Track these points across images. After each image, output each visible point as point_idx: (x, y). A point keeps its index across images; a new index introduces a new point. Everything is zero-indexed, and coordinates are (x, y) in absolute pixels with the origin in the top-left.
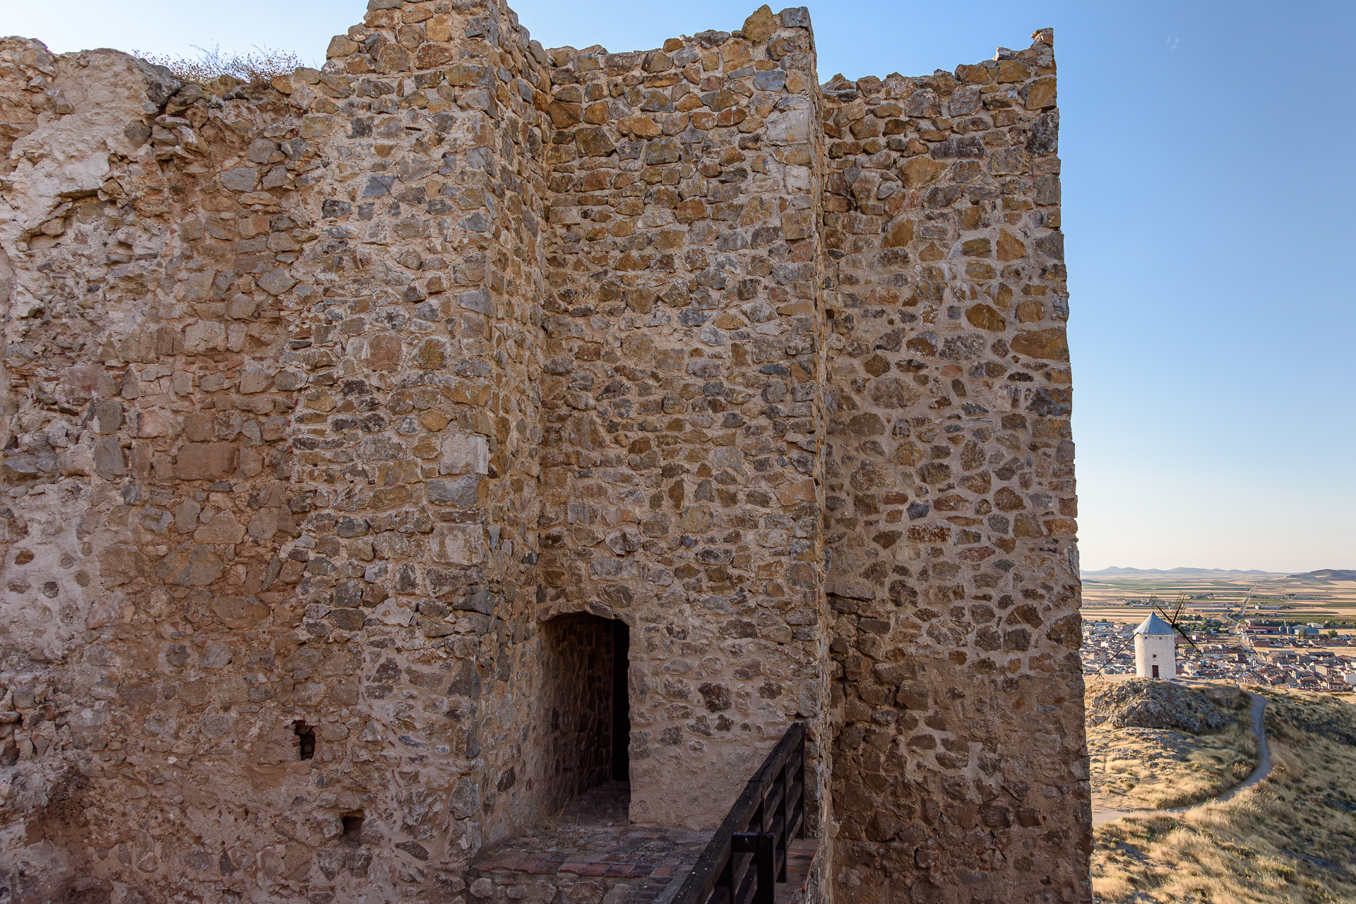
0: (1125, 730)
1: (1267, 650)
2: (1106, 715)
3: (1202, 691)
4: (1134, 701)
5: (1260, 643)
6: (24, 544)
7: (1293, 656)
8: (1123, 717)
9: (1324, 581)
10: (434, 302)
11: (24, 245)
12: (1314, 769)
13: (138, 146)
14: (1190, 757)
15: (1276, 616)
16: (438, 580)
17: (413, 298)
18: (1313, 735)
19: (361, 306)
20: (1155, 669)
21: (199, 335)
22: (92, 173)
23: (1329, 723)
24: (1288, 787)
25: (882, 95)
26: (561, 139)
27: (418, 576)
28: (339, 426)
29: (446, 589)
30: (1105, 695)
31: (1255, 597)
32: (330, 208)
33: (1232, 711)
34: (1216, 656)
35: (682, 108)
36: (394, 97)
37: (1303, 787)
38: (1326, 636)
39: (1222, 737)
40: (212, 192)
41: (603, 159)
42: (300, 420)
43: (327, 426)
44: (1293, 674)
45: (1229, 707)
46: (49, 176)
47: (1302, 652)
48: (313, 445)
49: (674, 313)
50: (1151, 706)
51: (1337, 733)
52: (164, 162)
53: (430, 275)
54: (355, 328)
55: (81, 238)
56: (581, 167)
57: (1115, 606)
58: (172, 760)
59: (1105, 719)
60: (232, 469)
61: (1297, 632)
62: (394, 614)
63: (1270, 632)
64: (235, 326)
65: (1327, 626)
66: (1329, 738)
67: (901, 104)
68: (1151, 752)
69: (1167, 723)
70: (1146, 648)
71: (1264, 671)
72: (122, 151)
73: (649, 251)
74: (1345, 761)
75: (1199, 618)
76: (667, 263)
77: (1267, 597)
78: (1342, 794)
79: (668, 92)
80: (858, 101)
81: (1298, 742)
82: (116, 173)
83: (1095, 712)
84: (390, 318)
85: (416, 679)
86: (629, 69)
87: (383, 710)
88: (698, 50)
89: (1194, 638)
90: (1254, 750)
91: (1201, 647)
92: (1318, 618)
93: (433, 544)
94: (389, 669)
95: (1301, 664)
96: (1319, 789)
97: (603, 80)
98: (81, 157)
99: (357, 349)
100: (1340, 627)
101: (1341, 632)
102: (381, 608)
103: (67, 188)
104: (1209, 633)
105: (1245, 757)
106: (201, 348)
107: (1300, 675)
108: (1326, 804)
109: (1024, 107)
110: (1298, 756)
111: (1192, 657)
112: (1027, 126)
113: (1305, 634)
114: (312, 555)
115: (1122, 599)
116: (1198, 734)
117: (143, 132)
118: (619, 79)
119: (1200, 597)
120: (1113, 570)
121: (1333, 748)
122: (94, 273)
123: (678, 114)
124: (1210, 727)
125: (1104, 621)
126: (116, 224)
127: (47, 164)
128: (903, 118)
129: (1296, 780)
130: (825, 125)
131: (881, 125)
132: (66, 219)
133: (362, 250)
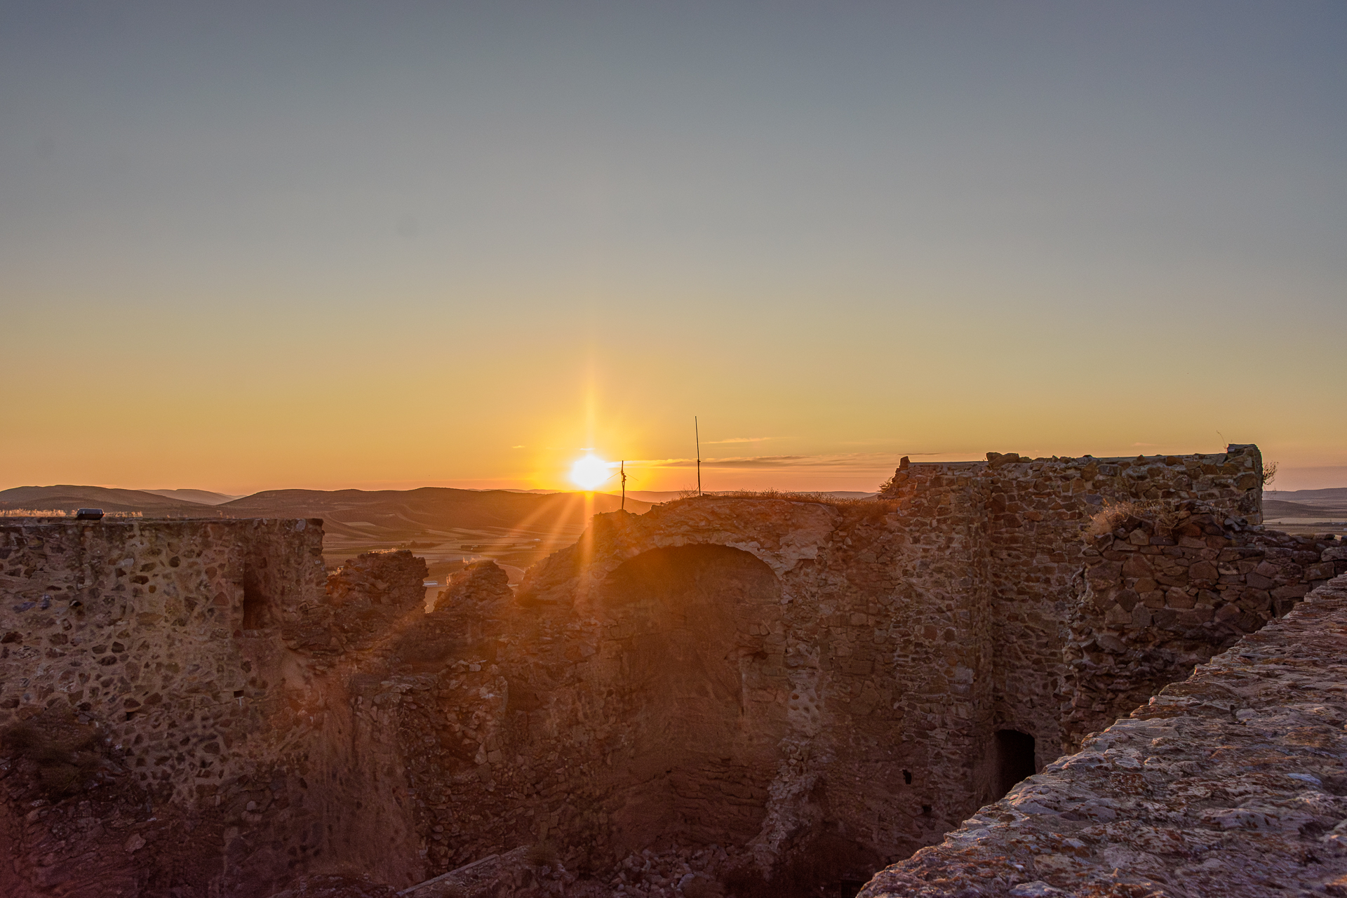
6: (794, 692)
10: (949, 613)
11: (785, 576)
13: (828, 542)
16: (956, 724)
17: (940, 611)
19: (920, 613)
21: (855, 620)
22: (812, 553)
25: (1160, 478)
26: (997, 518)
27: (948, 721)
28: (913, 660)
29: (960, 727)
32: (905, 573)
35: (1052, 509)
36: (928, 527)
40: (858, 562)
41: (1017, 529)
42: (899, 656)
43: (909, 659)
46: (794, 552)
48: (904, 667)
49: (1052, 604)
52: (839, 549)
53: (947, 602)
54: (918, 621)
55: (807, 575)
56: (1007, 532)
58: (858, 779)
60: (873, 670)
62: (939, 735)
64: (870, 617)
67: (1171, 483)
72: (823, 546)
73: (1039, 574)
76: (1047, 581)
79: (1046, 501)
80: (1147, 480)
82: (821, 553)
84: (932, 618)
85: (950, 760)
86: (1027, 489)
87: (937, 770)
88: (1060, 482)
93: (953, 709)
94: (938, 754)
97: (1015, 493)
98: (806, 546)
99: (919, 630)
102: (934, 732)
103: (800, 557)
106: (858, 624)
109: (1237, 488)
112: (1238, 498)
114: (906, 709)
117: (830, 538)
118: (1023, 493)
122: (814, 590)
123: (1051, 511)
126: (820, 572)
127: (794, 548)
128: (1172, 490)
130: (1130, 492)
131: (1160, 494)
132: (801, 568)
133: (920, 590)
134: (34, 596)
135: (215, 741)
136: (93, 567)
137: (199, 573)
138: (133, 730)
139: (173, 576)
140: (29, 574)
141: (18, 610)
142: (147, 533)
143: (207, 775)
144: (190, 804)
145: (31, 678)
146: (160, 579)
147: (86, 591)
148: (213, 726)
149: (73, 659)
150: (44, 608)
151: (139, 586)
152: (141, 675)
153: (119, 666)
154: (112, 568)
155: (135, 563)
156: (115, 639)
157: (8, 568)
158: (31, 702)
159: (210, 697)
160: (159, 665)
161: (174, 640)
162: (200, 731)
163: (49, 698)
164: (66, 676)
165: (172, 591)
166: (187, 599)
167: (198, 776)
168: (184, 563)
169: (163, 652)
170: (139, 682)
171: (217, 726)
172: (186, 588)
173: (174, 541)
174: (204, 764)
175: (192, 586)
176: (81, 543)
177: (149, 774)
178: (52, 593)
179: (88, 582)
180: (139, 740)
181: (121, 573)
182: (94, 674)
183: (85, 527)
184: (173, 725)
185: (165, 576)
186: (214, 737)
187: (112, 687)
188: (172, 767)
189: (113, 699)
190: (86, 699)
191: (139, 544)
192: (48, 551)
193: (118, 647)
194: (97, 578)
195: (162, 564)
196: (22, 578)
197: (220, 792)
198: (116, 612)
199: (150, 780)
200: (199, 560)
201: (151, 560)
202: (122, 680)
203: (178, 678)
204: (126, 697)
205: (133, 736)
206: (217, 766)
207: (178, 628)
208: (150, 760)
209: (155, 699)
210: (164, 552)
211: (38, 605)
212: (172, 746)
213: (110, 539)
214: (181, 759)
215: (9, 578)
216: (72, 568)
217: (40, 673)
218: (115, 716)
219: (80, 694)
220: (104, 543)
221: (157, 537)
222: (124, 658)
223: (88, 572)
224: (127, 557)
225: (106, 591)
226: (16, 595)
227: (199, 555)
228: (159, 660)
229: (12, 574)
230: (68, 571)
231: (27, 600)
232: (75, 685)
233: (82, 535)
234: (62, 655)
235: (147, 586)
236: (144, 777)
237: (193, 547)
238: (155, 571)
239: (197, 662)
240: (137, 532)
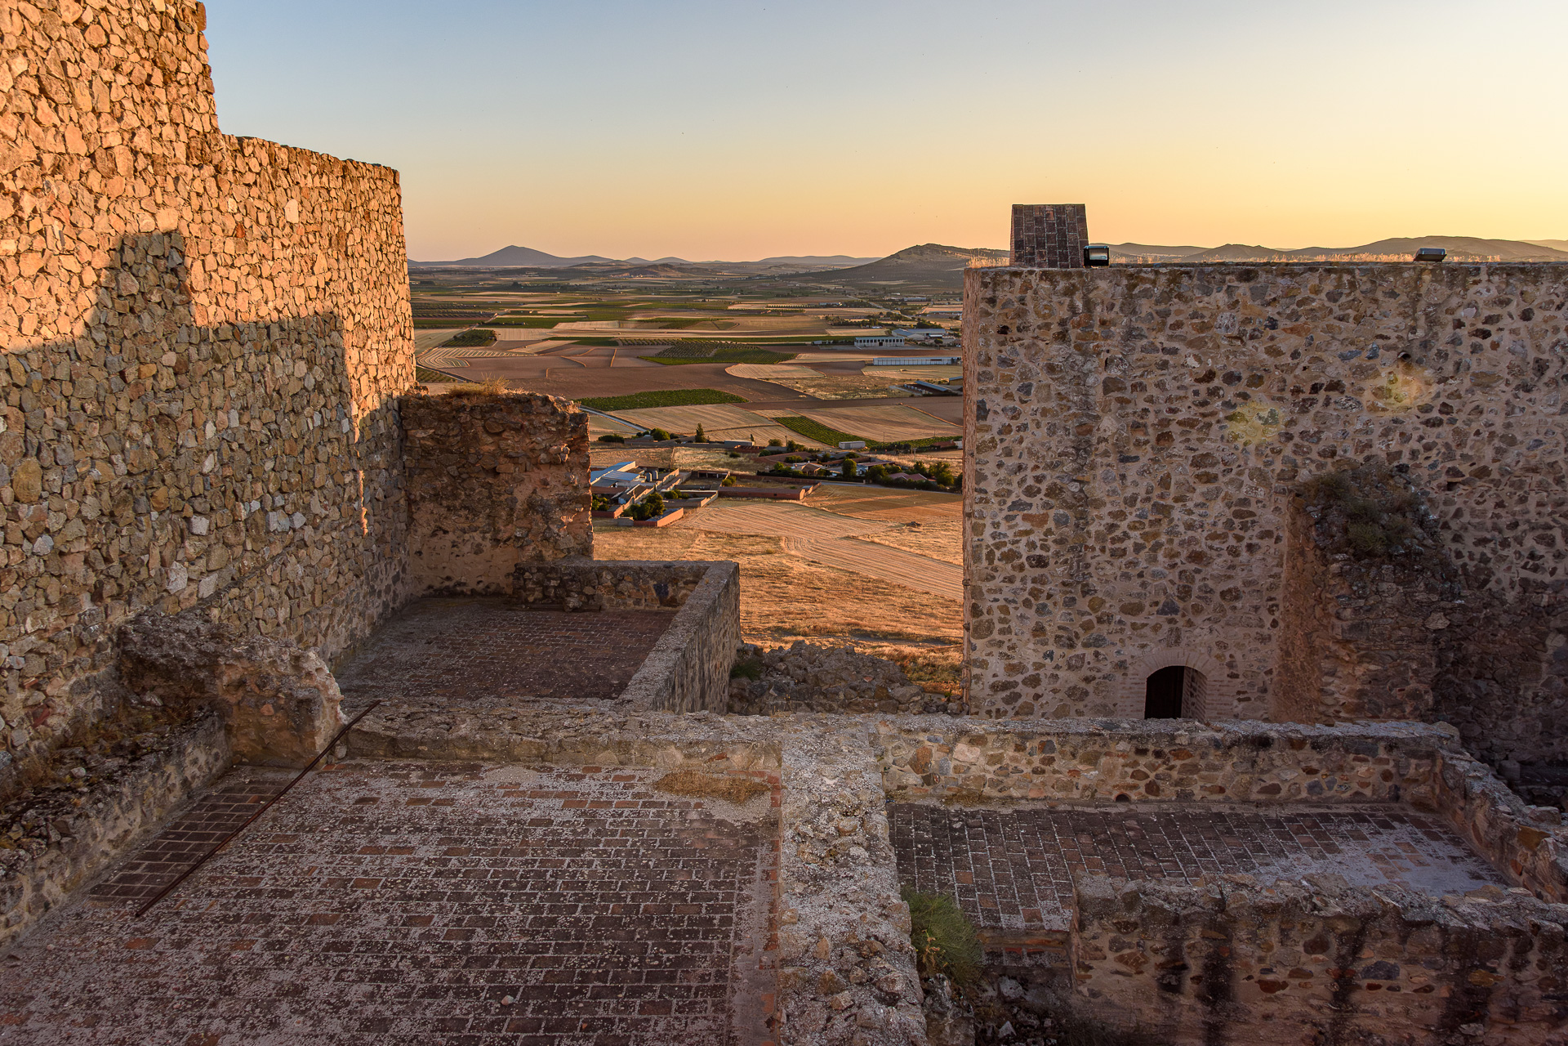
134: (1362, 344)
135: (1549, 532)
136: (1427, 315)
137: (1556, 330)
138: (1453, 503)
139: (1523, 333)
140: (1357, 320)
141: (1343, 358)
142: (1496, 279)
143: (1535, 569)
144: (1511, 596)
145: (1350, 429)
146: (1506, 333)
147: (1417, 343)
148: (1550, 514)
149: (1395, 415)
150: (1370, 358)
151: (1479, 340)
152: (1470, 443)
153: (1446, 431)
154: (1450, 317)
155: (1477, 315)
156: (1443, 399)
157: (1338, 312)
158: (1348, 455)
159: (1550, 481)
160: (1492, 435)
161: (1514, 407)
162: (1532, 516)
163: (1366, 453)
164: (1386, 433)
165: (1518, 348)
166: (1537, 361)
167: (1524, 567)
168: (1538, 316)
169: (1499, 422)
170: (1466, 451)
171: (1556, 516)
172: (1538, 347)
173: (1529, 289)
174: (1532, 556)
175: (1546, 343)
176: (1417, 288)
177: (1466, 554)
178: (1380, 342)
179: (1420, 333)
180: (1458, 514)
181: (1459, 324)
182: (1415, 436)
183: (1423, 270)
184: (1500, 505)
185: (1513, 332)
186: (1550, 528)
187: (1435, 451)
188: (1494, 551)
189: (1433, 466)
190: (1405, 459)
191: (1484, 291)
192: (1379, 295)
193: (1446, 409)
194: (1430, 328)
195: (1511, 316)
196: (1351, 324)
197: (1549, 591)
198: (1449, 368)
199: (1466, 559)
200: (1559, 314)
201: (1497, 311)
202: (1447, 445)
203: (1513, 452)
204: (1449, 465)
205: (1452, 510)
206: (1550, 562)
207: (1521, 394)
208: (1469, 539)
209: (1483, 472)
210: (1515, 303)
211: (1366, 354)
212: (1495, 528)
213: (1451, 284)
214: (1505, 544)
215: (1337, 323)
216: (1404, 315)
217: (1359, 426)
218: (1434, 484)
219: (1399, 453)
220: (1443, 290)
221: (1508, 284)
222: (1453, 421)
223: (1422, 321)
224: (1469, 305)
225: (1441, 344)
226: (1342, 342)
227: (1559, 308)
228: (1492, 429)
229: (1341, 319)
230: (1400, 319)
231: (1353, 348)
232: (1394, 446)
233: (1419, 278)
234: (1384, 410)
235: (1489, 340)
236: (1459, 555)
237: (1554, 297)
238: (1500, 325)
239: (1540, 437)
240: (1484, 277)
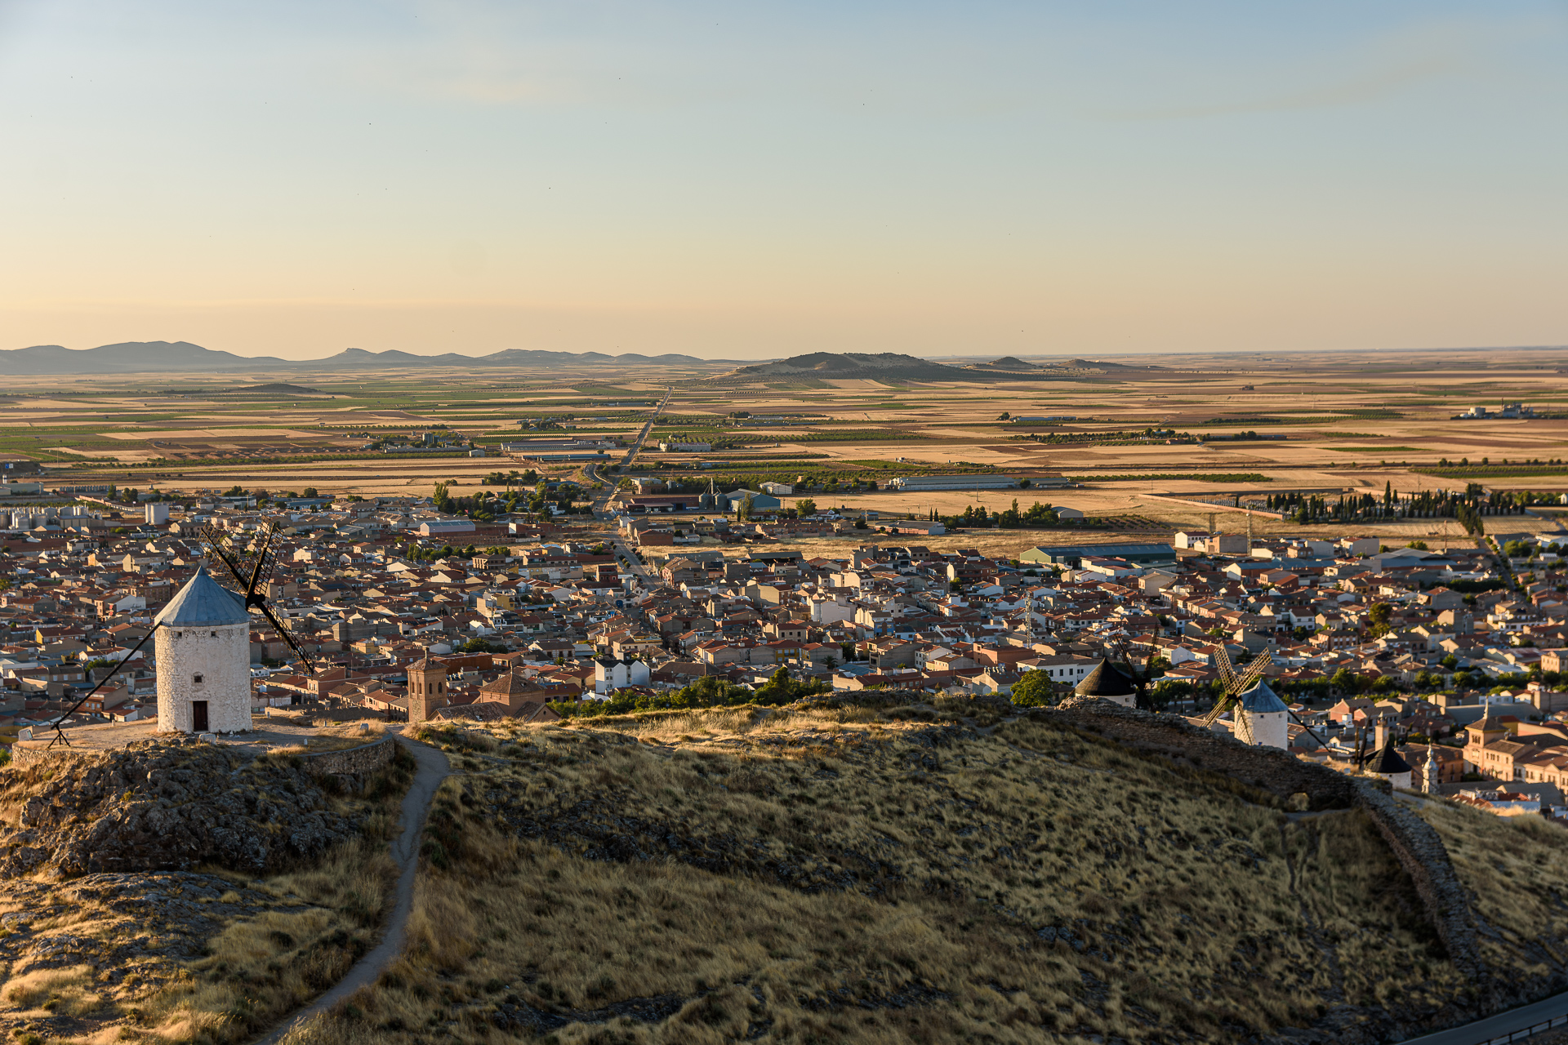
0: (81, 884)
1: (665, 551)
2: (48, 844)
3: (294, 761)
4: (119, 806)
5: (651, 539)
7: (714, 565)
8: (84, 848)
9: (815, 379)
12: (502, 935)
14: (214, 943)
15: (701, 468)
18: (535, 845)
20: (200, 711)
23: (574, 811)
24: (421, 993)
30: (56, 790)
31: (664, 421)
33: (359, 805)
34: (554, 573)
37: (459, 986)
38: (791, 514)
39: (313, 877)
44: (710, 608)
45: (356, 795)
47: (739, 552)
50: (155, 815)
51: (588, 834)
57: (346, 454)
59: (45, 855)
61: (735, 505)
63: (680, 508)
65: (799, 490)
66: (567, 847)
68: (122, 940)
69: (192, 854)
70: (177, 660)
71: (649, 604)
74: (580, 903)
75: (531, 478)
77: (689, 421)
78: (547, 991)
81: (493, 867)
83: (26, 838)
89: (513, 527)
90: (375, 903)
91: (522, 552)
92: (783, 469)
95: (730, 584)
96: (493, 987)
100: (826, 492)
101: (823, 503)
104: (549, 514)
105: (347, 924)
107: (723, 609)
108: (498, 1023)
110: (477, 905)
111: (501, 579)
113: (751, 512)
115: (361, 433)
116: (261, 874)
119: (546, 425)
120: (354, 357)
121: (569, 872)
124: (294, 851)
125: (312, 493)
129: (449, 970)
